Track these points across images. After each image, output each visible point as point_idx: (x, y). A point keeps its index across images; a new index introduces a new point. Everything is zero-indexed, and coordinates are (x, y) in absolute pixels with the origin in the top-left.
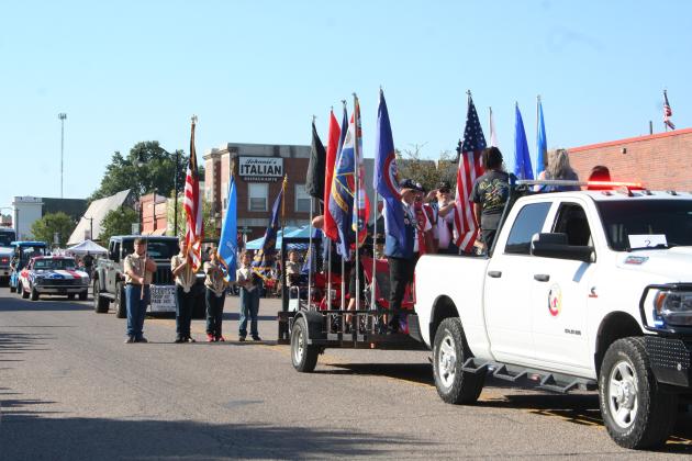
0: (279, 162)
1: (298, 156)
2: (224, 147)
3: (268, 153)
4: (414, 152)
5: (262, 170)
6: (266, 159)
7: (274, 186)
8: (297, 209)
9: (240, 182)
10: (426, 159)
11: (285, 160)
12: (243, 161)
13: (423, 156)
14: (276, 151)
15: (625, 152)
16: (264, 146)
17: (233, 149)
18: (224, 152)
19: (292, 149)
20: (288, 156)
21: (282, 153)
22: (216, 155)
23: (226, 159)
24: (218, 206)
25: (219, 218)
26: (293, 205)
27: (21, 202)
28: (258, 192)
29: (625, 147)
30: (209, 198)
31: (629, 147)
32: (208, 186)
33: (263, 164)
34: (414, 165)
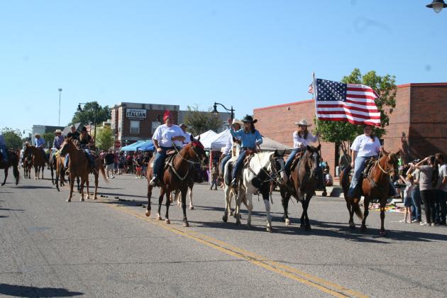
0: (145, 111)
1: (153, 109)
2: (119, 104)
3: (140, 107)
4: (196, 107)
5: (137, 115)
6: (139, 110)
7: (142, 122)
9: (126, 121)
10: (202, 111)
11: (147, 110)
12: (128, 111)
13: (200, 110)
14: (143, 106)
15: (289, 109)
16: (138, 104)
17: (124, 105)
18: (119, 107)
19: (151, 105)
20: (149, 108)
21: (146, 107)
22: (116, 107)
23: (121, 110)
24: (116, 131)
25: (117, 137)
26: (151, 131)
27: (35, 127)
28: (135, 125)
29: (289, 107)
30: (113, 127)
31: (291, 107)
32: (112, 122)
33: (137, 112)
34: (196, 113)
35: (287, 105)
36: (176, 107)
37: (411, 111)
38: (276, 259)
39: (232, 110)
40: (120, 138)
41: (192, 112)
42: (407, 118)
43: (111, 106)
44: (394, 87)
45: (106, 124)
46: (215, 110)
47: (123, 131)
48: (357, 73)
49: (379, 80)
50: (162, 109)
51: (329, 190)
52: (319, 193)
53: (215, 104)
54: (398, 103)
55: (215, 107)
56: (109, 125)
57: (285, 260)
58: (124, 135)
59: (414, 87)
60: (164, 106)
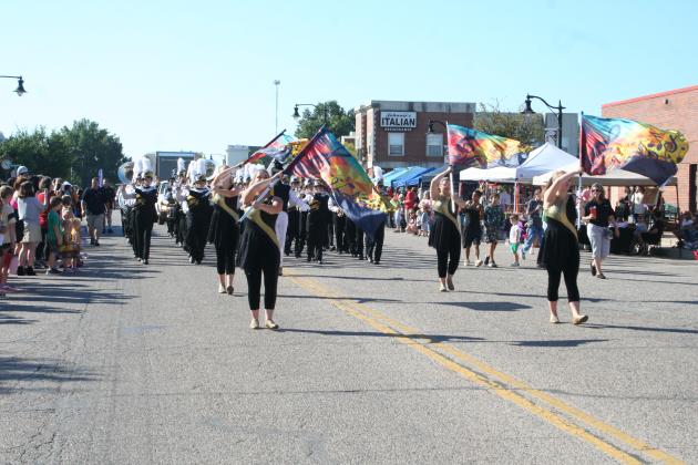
0: (413, 116)
1: (429, 111)
2: (369, 103)
3: (405, 108)
4: (495, 105)
5: (399, 121)
6: (402, 113)
7: (409, 135)
8: (428, 153)
9: (381, 134)
10: (507, 111)
11: (418, 113)
12: (384, 115)
14: (411, 106)
15: (667, 102)
16: (401, 102)
17: (376, 105)
18: (368, 108)
19: (424, 105)
20: (420, 110)
21: (416, 108)
22: (363, 110)
23: (370, 114)
24: (364, 152)
25: (365, 162)
26: (425, 150)
27: (232, 149)
28: (396, 140)
29: (667, 98)
30: (358, 145)
31: (670, 99)
32: (357, 135)
33: (400, 117)
34: (495, 116)
35: (662, 95)
36: (468, 106)
38: (547, 387)
39: (560, 108)
40: (370, 165)
41: (488, 115)
43: (357, 109)
45: (346, 140)
46: (529, 109)
47: (375, 151)
50: (444, 110)
53: (529, 97)
55: (528, 103)
56: (352, 141)
57: (564, 388)
58: (377, 159)
60: (449, 105)
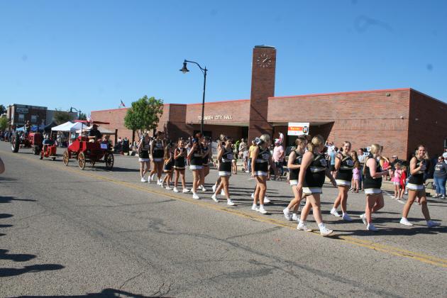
1: (32, 108)
3: (25, 107)
7: (26, 115)
9: (16, 114)
13: (62, 110)
14: (27, 106)
16: (24, 105)
17: (15, 105)
18: (12, 106)
19: (31, 106)
20: (30, 108)
22: (10, 106)
23: (13, 108)
24: (10, 119)
28: (21, 116)
29: (110, 111)
30: (8, 117)
32: (8, 114)
34: (60, 112)
36: (46, 108)
37: (170, 116)
38: (121, 181)
39: (80, 112)
40: (12, 124)
42: (167, 120)
43: (6, 106)
44: (163, 105)
45: (3, 115)
46: (71, 111)
47: (15, 120)
48: (146, 97)
49: (156, 101)
50: (37, 108)
51: (131, 152)
52: (126, 154)
53: (72, 108)
54: (164, 113)
56: (5, 116)
58: (15, 122)
59: (171, 105)
60: (39, 107)
